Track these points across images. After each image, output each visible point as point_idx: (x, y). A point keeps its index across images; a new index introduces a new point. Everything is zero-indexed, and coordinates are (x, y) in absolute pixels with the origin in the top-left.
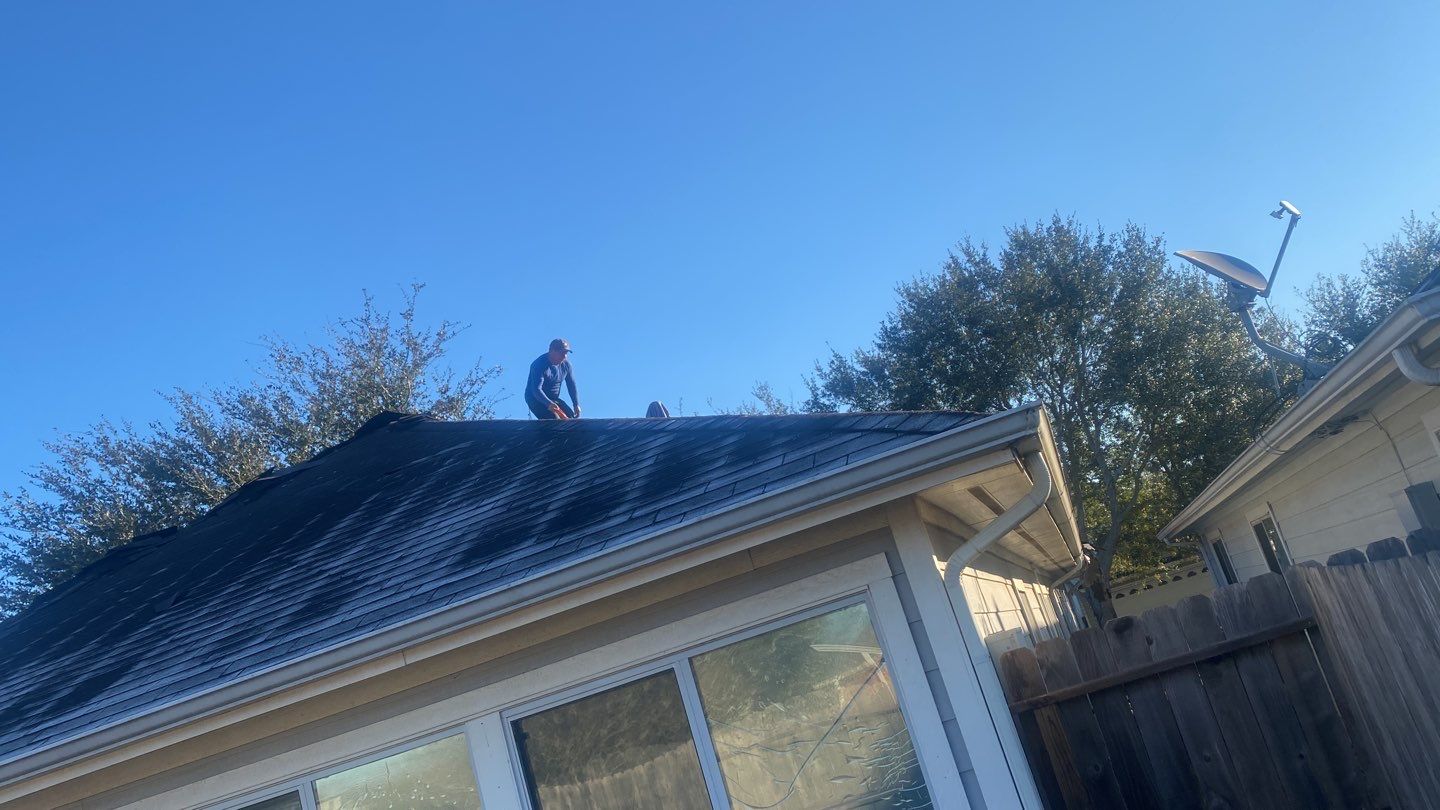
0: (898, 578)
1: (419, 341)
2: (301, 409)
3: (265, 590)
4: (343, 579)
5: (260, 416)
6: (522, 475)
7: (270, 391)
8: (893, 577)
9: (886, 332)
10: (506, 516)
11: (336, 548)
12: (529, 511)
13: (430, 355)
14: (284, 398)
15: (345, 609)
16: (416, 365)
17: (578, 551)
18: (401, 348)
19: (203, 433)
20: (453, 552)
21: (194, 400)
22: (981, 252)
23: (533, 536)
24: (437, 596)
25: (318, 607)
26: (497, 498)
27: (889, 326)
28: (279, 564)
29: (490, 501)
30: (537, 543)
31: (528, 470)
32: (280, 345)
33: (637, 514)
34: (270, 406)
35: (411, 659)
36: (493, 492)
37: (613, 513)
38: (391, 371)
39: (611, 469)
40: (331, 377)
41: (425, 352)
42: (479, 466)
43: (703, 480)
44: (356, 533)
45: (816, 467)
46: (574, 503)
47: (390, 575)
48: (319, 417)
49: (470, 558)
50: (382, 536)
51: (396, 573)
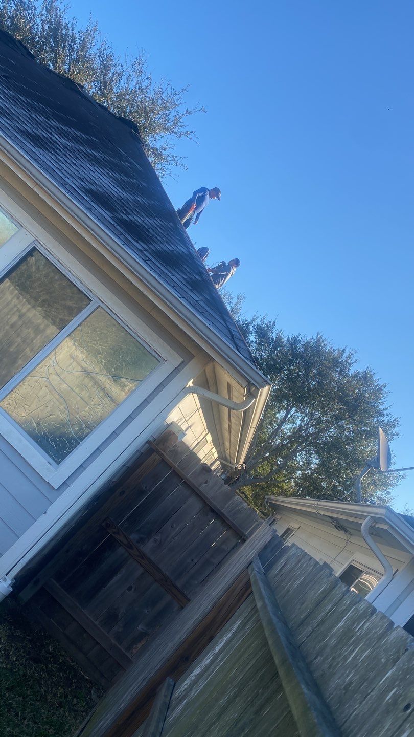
0: (177, 370)
1: (179, 124)
2: (119, 87)
3: (30, 113)
4: (53, 144)
5: (106, 68)
6: (138, 198)
7: (120, 66)
8: (176, 368)
9: (296, 338)
10: (116, 199)
11: (64, 134)
12: (123, 207)
13: (175, 133)
14: (120, 75)
15: (41, 151)
16: (168, 129)
17: (116, 235)
18: (171, 117)
19: (84, 45)
20: (89, 184)
21: (96, 33)
22: (353, 361)
23: (113, 214)
24: (67, 186)
25: (36, 140)
26: (122, 192)
27: (300, 338)
28: (43, 113)
29: (119, 190)
30: (111, 217)
31: (142, 200)
32: (143, 59)
33: (145, 252)
34: (113, 71)
35: (36, 190)
36: (124, 190)
37: (141, 243)
38: (158, 119)
39: (160, 234)
40: (142, 92)
41: (176, 130)
42: (133, 178)
43: (174, 272)
44: (75, 139)
45: (201, 314)
46: (137, 225)
47: (65, 163)
48: (120, 97)
49: (89, 192)
50: (80, 151)
51: (67, 165)
